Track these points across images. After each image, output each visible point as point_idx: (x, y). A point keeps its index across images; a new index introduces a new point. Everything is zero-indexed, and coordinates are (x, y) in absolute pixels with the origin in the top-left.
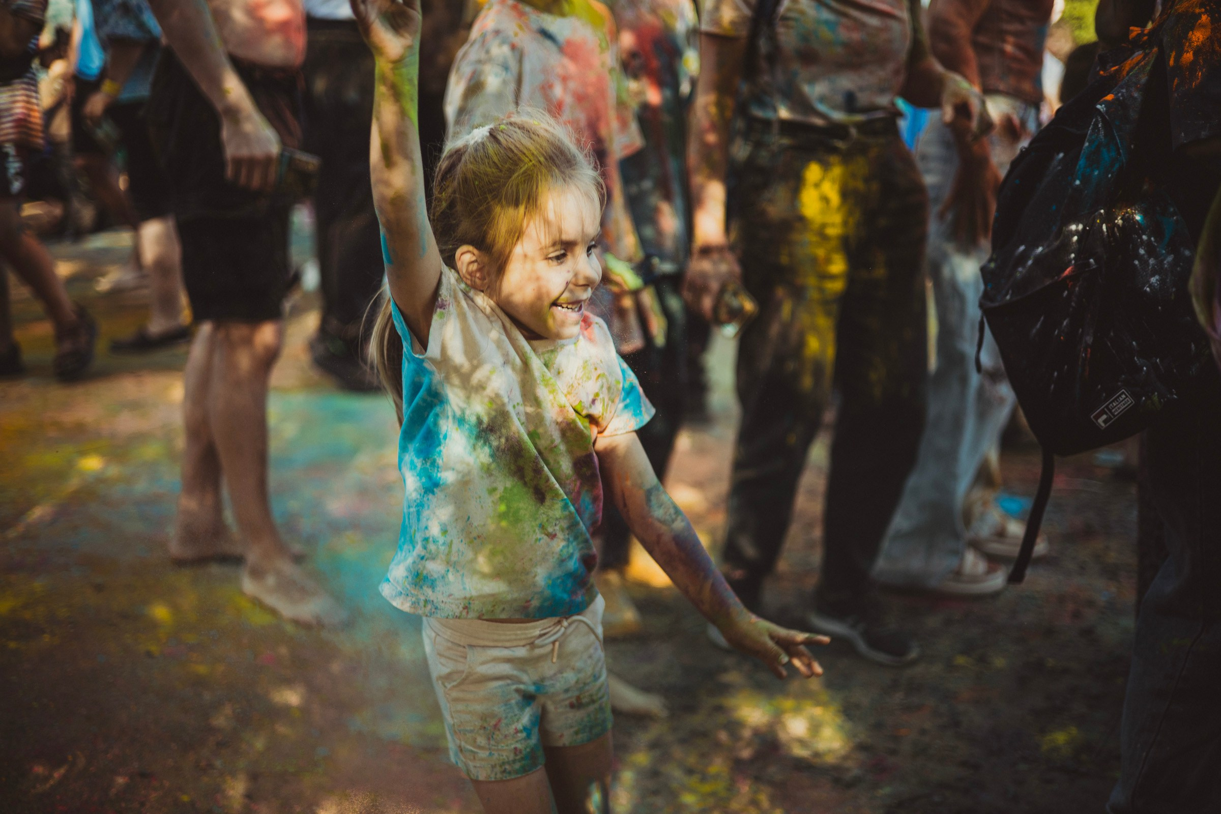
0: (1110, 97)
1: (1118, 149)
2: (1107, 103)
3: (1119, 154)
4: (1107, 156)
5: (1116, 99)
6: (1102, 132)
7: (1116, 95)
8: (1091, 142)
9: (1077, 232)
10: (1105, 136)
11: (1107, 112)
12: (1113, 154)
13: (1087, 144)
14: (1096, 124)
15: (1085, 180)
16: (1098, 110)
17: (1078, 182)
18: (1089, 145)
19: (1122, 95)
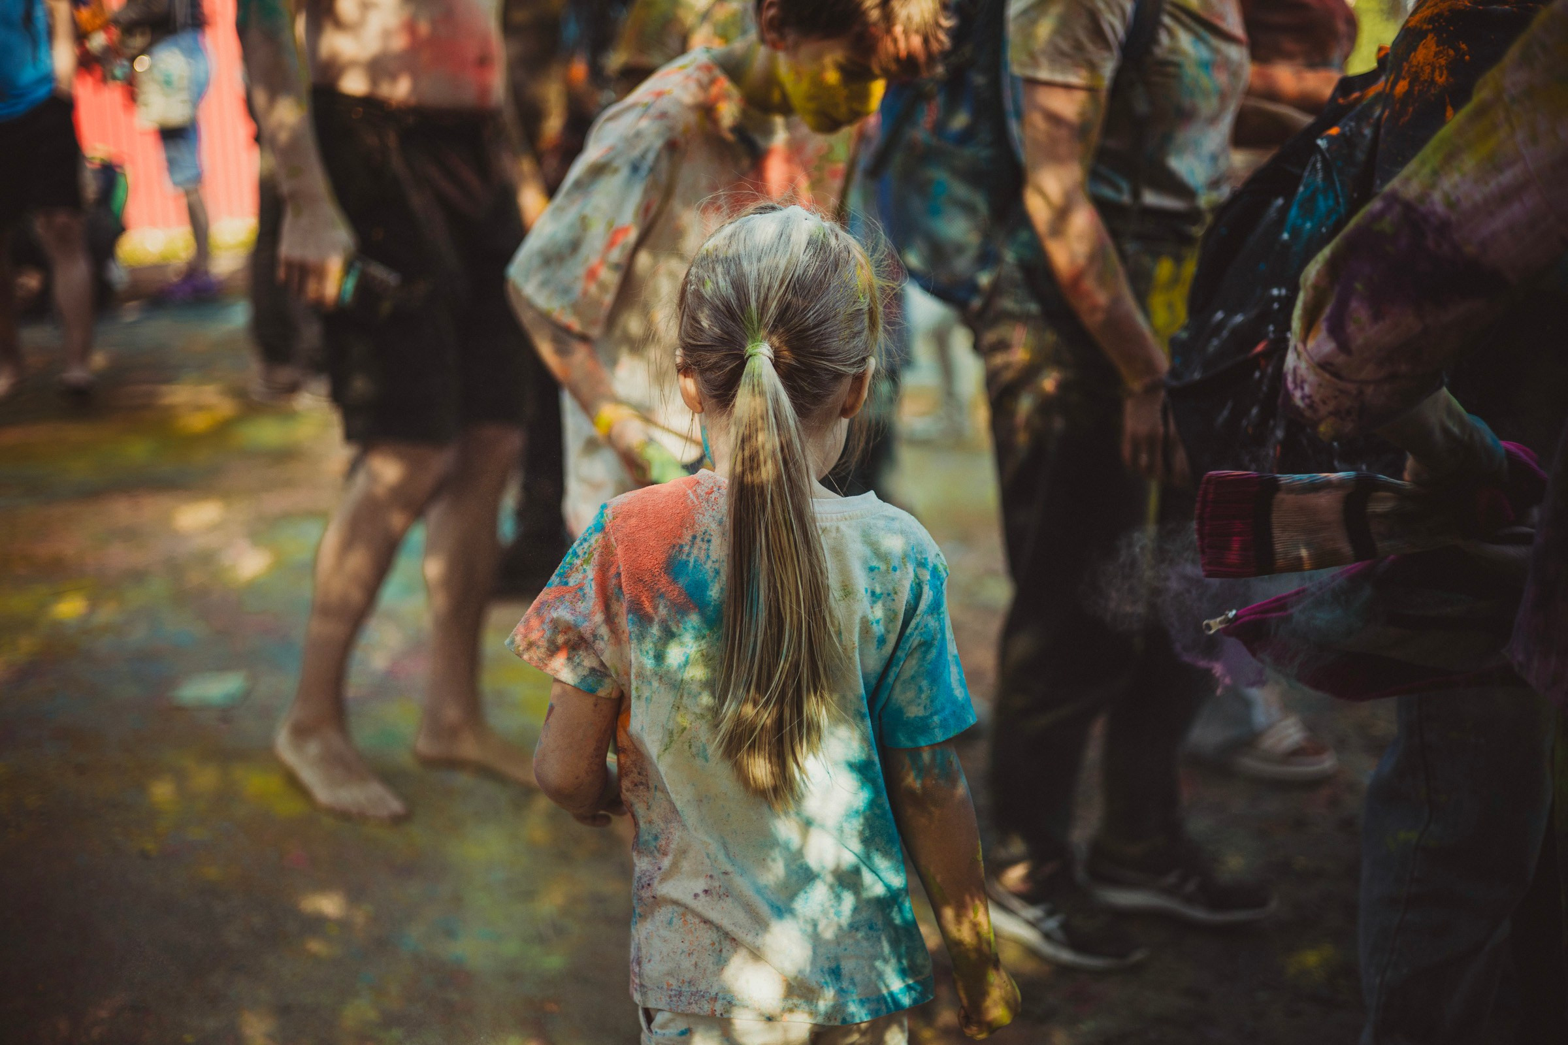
0: (1334, 131)
1: (1337, 197)
2: (1331, 139)
3: (1338, 203)
4: (1322, 204)
5: (1342, 135)
6: (1320, 175)
7: (1343, 128)
8: (1306, 187)
9: (1279, 298)
10: (1324, 179)
11: (1328, 149)
12: (1331, 202)
13: (1301, 189)
14: (1314, 165)
15: (1295, 233)
16: (1318, 146)
17: (1286, 236)
18: (1305, 191)
19: (1351, 130)
